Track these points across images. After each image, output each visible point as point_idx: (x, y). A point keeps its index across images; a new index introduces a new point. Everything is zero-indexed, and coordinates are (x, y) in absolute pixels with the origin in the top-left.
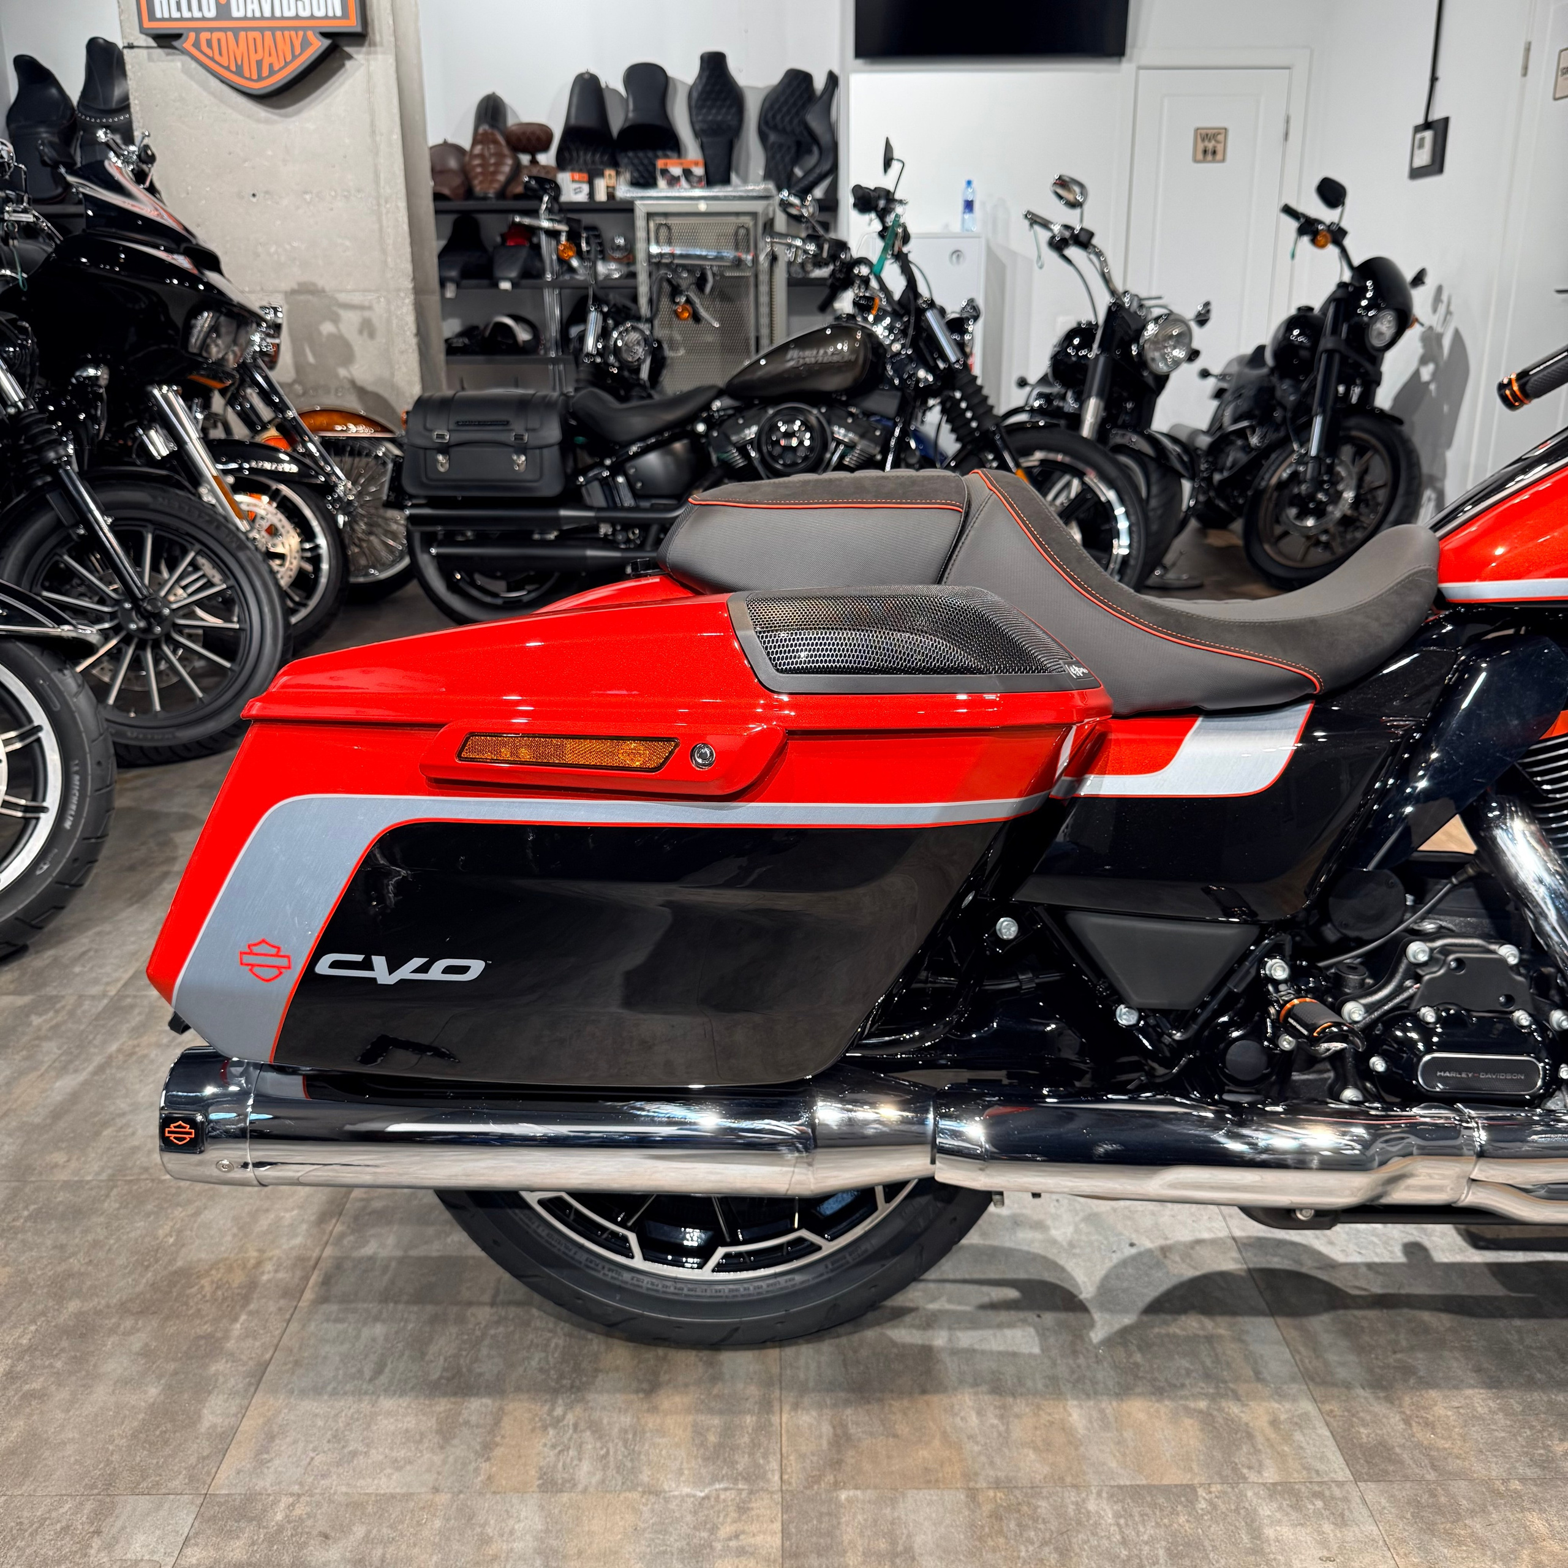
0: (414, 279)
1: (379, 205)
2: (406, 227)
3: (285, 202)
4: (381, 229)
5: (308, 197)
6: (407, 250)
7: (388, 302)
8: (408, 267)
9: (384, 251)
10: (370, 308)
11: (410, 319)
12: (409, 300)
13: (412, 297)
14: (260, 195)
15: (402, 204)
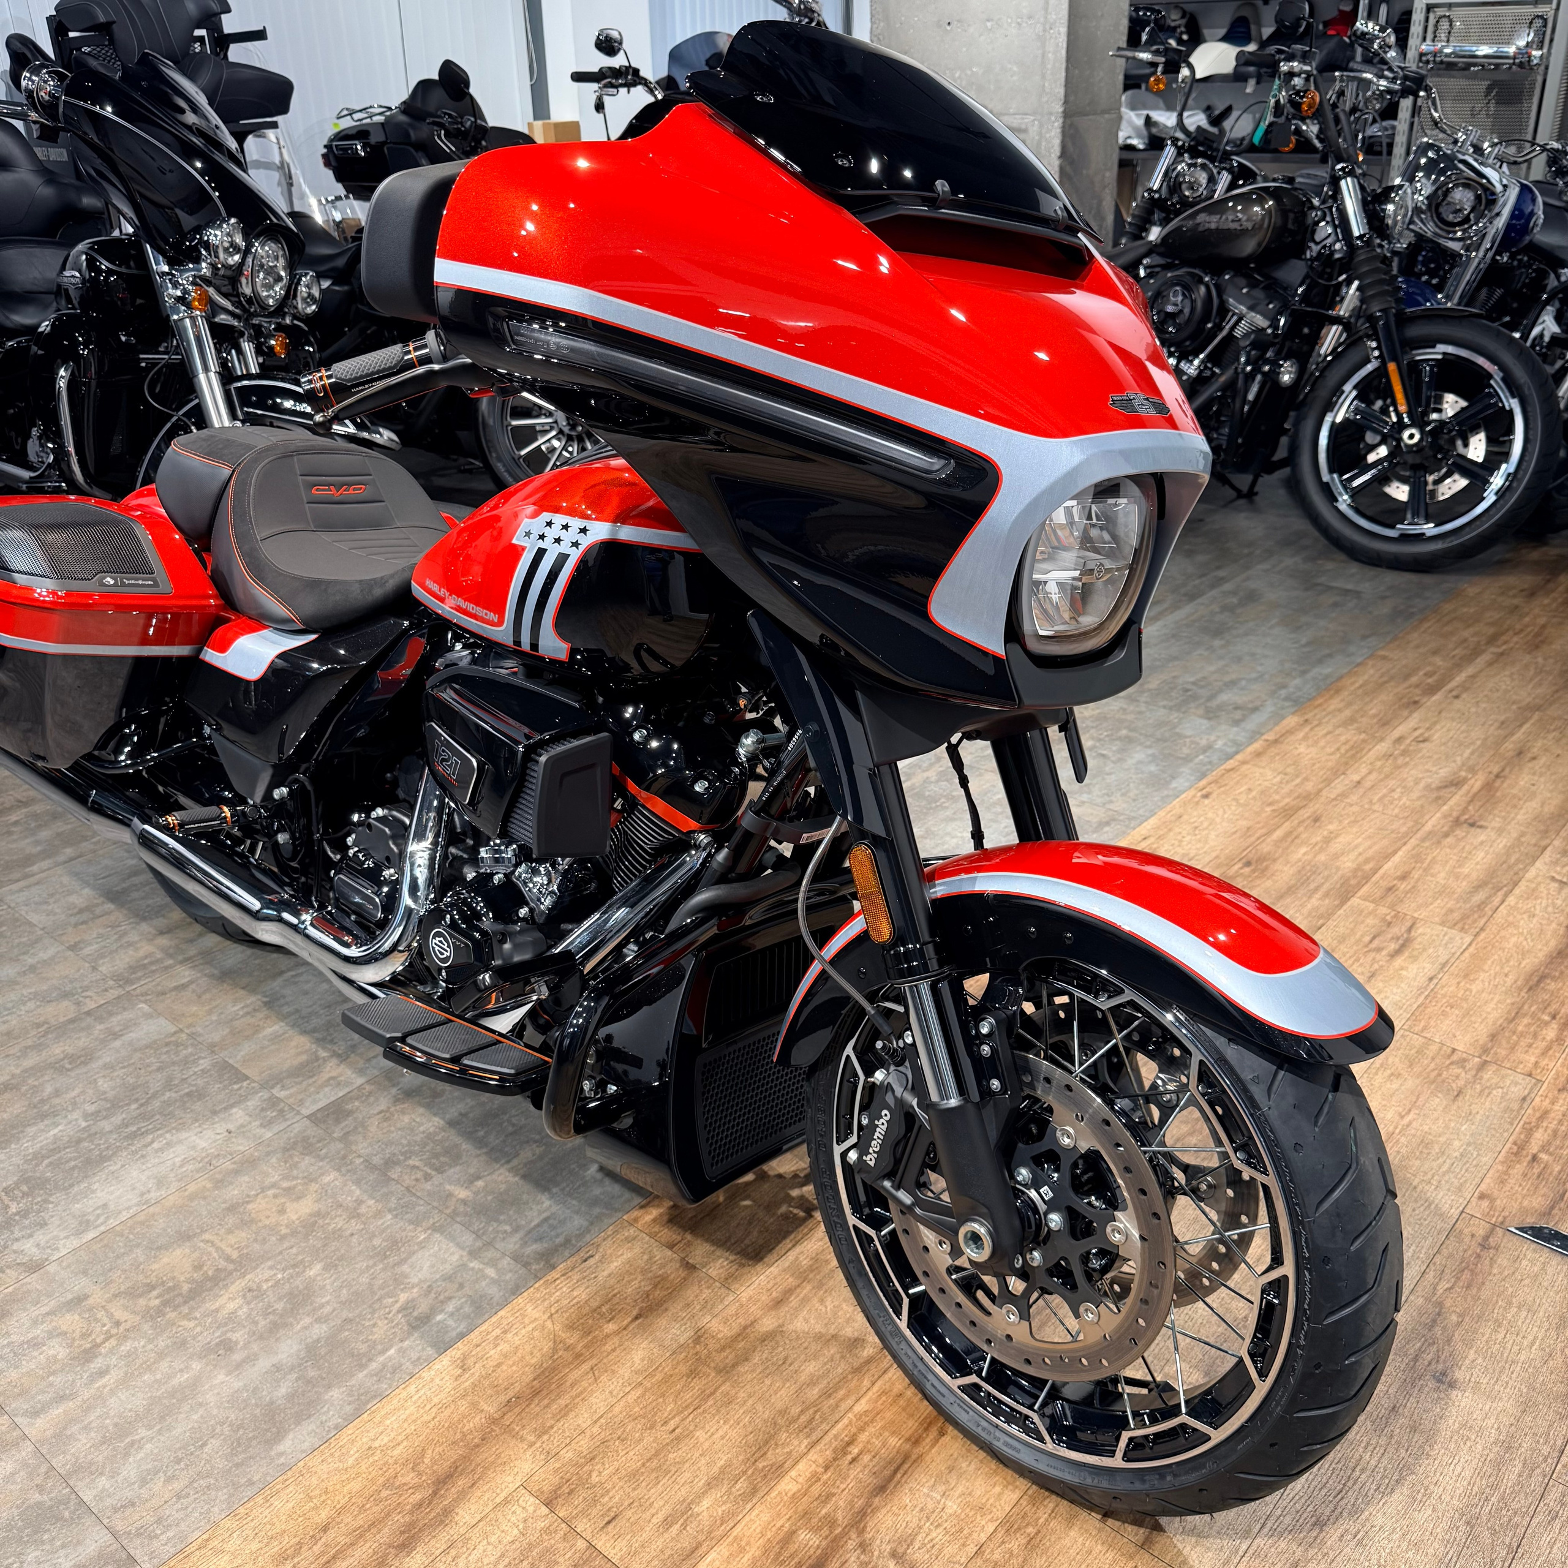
0: (1066, 102)
1: (1045, 31)
2: (1064, 52)
3: (971, 30)
4: (1043, 55)
5: (989, 24)
6: (1063, 74)
7: (1041, 126)
8: (1061, 91)
9: (1043, 77)
10: (1025, 131)
11: (1056, 142)
12: (1058, 124)
13: (1061, 120)
14: (954, 24)
15: (1064, 30)
